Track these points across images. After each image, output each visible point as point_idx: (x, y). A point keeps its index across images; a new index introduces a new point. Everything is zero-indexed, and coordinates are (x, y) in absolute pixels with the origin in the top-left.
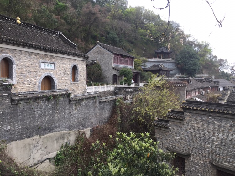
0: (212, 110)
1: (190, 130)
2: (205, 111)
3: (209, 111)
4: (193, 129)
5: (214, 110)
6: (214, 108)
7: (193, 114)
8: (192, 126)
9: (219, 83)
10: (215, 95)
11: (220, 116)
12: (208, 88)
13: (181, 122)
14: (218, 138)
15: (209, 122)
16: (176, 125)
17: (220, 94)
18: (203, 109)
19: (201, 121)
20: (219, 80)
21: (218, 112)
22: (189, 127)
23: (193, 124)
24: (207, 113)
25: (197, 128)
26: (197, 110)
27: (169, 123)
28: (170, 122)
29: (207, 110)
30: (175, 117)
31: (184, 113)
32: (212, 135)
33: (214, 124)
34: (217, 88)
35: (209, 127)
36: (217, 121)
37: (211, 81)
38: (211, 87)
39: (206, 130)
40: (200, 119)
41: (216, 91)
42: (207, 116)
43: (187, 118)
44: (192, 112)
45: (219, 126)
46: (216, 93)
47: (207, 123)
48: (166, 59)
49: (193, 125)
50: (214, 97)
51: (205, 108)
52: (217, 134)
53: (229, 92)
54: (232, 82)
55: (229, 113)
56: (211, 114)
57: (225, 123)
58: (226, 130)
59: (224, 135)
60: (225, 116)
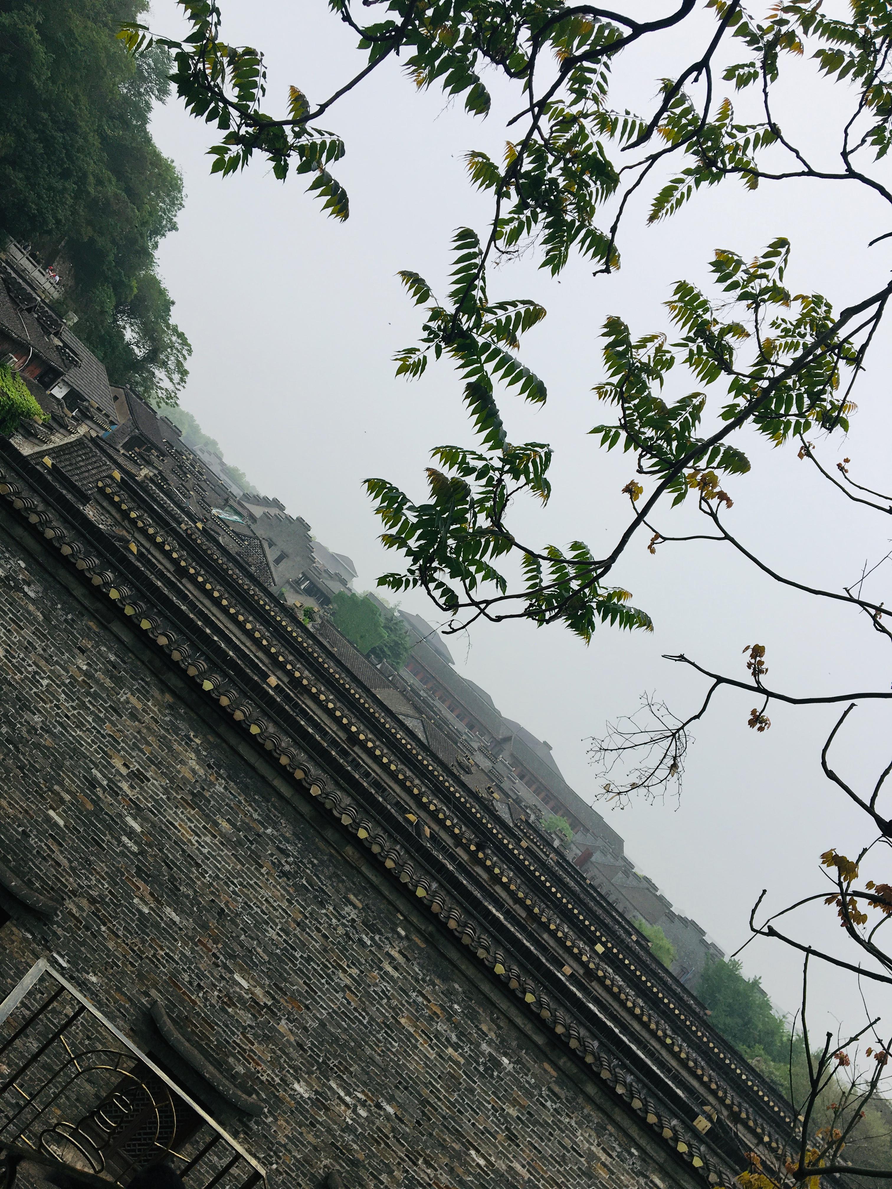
9: (75, 362)
37: (55, 333)
38: (36, 356)
53: (82, 430)
54: (116, 398)
55: (41, 534)
60: (18, 532)
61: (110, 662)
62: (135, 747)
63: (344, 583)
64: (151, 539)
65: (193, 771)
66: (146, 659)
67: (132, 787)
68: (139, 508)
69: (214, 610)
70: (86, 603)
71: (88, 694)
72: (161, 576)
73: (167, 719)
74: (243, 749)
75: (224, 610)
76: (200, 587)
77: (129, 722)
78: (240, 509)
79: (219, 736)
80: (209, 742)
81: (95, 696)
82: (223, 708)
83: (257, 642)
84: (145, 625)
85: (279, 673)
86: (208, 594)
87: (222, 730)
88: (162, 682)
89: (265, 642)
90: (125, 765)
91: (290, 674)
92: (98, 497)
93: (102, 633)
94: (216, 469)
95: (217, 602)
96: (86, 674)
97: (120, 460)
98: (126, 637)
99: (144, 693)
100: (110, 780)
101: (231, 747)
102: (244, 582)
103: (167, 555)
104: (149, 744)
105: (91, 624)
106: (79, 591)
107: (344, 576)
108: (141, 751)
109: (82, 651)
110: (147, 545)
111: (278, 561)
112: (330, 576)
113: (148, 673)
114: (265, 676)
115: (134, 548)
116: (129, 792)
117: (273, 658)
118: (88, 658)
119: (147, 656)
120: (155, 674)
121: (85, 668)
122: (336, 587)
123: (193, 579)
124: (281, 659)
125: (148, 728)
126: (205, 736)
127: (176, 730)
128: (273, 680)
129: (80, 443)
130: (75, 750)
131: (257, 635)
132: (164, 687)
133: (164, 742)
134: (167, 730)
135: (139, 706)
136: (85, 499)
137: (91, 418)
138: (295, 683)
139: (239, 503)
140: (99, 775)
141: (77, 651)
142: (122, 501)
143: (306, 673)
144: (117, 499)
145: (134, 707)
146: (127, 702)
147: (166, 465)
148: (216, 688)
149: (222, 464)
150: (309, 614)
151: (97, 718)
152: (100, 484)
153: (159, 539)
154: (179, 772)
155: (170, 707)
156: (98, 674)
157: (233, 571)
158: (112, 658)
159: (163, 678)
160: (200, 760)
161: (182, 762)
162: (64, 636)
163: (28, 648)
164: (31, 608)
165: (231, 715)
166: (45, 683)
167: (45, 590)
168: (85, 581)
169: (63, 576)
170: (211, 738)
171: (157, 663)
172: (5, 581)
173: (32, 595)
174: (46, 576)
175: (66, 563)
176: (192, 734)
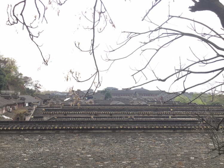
0: (22, 129)
2: (16, 130)
3: (20, 130)
5: (24, 128)
6: (24, 126)
7: (3, 135)
9: (25, 99)
10: (22, 111)
11: (30, 133)
12: (15, 104)
14: (29, 154)
15: (19, 140)
17: (26, 109)
18: (14, 128)
19: (11, 140)
20: (25, 96)
21: (29, 130)
24: (17, 132)
25: (8, 149)
26: (7, 130)
29: (18, 128)
32: (22, 153)
33: (25, 141)
34: (24, 104)
35: (20, 145)
36: (27, 138)
37: (18, 98)
38: (18, 104)
39: (17, 149)
41: (23, 107)
42: (18, 135)
44: (2, 133)
45: (29, 142)
46: (22, 109)
47: (17, 142)
49: (3, 146)
50: (21, 113)
51: (16, 127)
52: (28, 151)
53: (34, 107)
55: (38, 129)
56: (22, 132)
57: (35, 139)
58: (35, 145)
59: (34, 150)
60: (35, 132)
61: (64, 137)
62: (79, 145)
63: (92, 92)
64: (57, 114)
65: (90, 141)
66: (69, 132)
67: (84, 151)
68: (51, 111)
70: (53, 133)
72: (63, 117)
73: (80, 137)
74: (94, 131)
75: (76, 114)
76: (70, 114)
77: (75, 143)
79: (89, 133)
81: (67, 144)
82: (86, 129)
84: (64, 128)
85: (92, 115)
86: (72, 114)
87: (89, 131)
88: (74, 133)
89: (86, 113)
90: (80, 149)
91: (94, 114)
92: (44, 115)
93: (59, 134)
95: (74, 114)
96: (63, 142)
97: (44, 106)
98: (63, 132)
99: (73, 137)
100: (80, 153)
101: (92, 133)
103: (61, 114)
104: (81, 143)
105: (57, 135)
106: (51, 132)
108: (80, 145)
109: (59, 139)
113: (71, 134)
115: (56, 117)
116: (84, 152)
118: (61, 139)
119: (69, 131)
123: (68, 114)
124: (90, 113)
125: (78, 141)
127: (82, 138)
128: (92, 117)
130: (71, 154)
133: (82, 141)
134: (81, 139)
135: (74, 139)
136: (42, 117)
138: (96, 114)
140: (78, 154)
144: (47, 113)
146: (72, 140)
148: (82, 127)
151: (70, 146)
152: (43, 113)
154: (88, 143)
155: (79, 135)
156: (65, 140)
158: (64, 136)
159: (74, 132)
160: (90, 138)
161: (88, 141)
162: (55, 140)
163: (51, 146)
164: (46, 140)
165: (88, 129)
166: (58, 148)
167: (46, 136)
168: (50, 130)
169: (46, 132)
170: (88, 134)
171: (71, 131)
172: (39, 140)
173: (45, 138)
174: (44, 134)
175: (45, 130)
176: (85, 136)
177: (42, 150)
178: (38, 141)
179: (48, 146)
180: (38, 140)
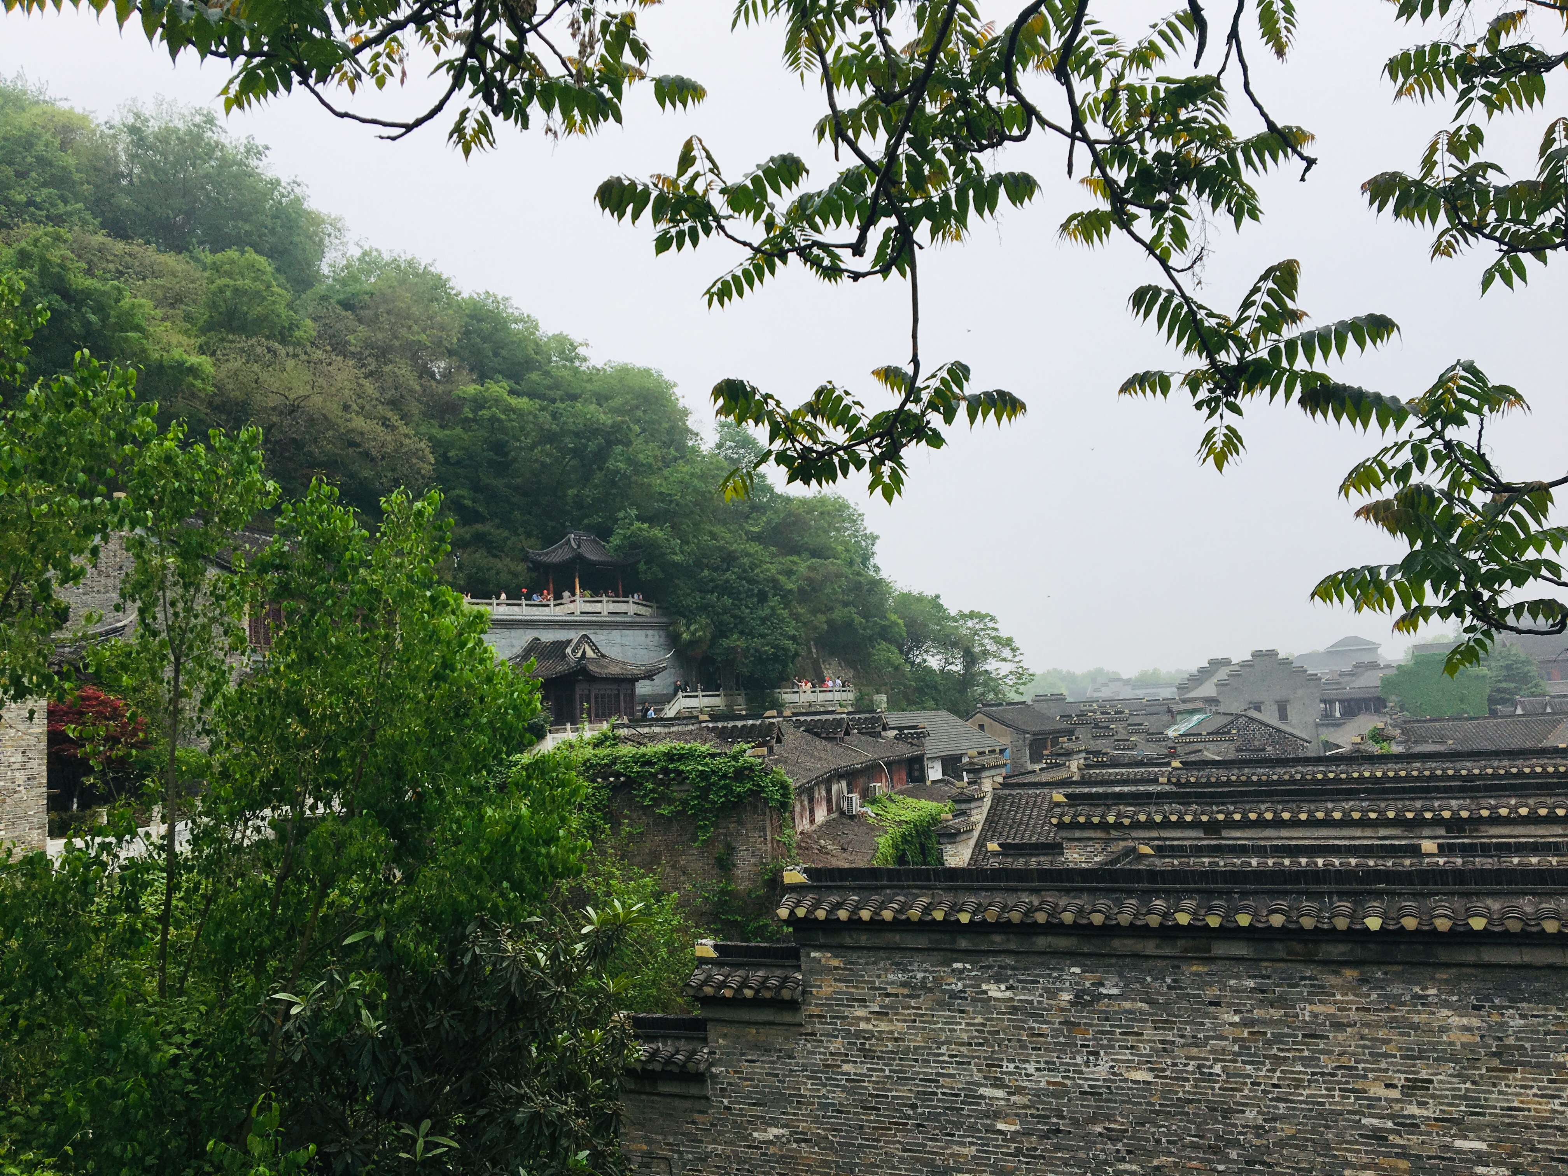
0: (964, 918)
1: (846, 1067)
2: (925, 926)
3: (950, 927)
4: (867, 1054)
5: (974, 913)
6: (972, 901)
7: (854, 957)
8: (858, 1034)
9: (921, 735)
11: (1012, 946)
13: (788, 1018)
14: (1021, 1091)
15: (953, 995)
16: (756, 1047)
17: (938, 800)
18: (915, 913)
19: (906, 991)
20: (919, 719)
21: (1004, 926)
22: (837, 1045)
23: (860, 1019)
24: (937, 936)
25: (890, 1046)
26: (876, 925)
27: (711, 1036)
28: (712, 1032)
29: (939, 915)
30: (748, 993)
31: (798, 958)
32: (978, 1077)
33: (986, 1000)
34: (917, 766)
35: (961, 1030)
36: (998, 981)
38: (889, 764)
39: (944, 1050)
40: (904, 985)
42: (938, 956)
43: (827, 988)
44: (848, 941)
45: (1014, 1010)
46: (913, 795)
47: (941, 1004)
48: (605, 607)
49: (863, 1026)
51: (927, 910)
52: (1011, 1066)
53: (987, 786)
54: (981, 727)
55: (1062, 924)
56: (963, 944)
57: (1047, 990)
58: (1056, 1033)
59: (1051, 1068)
60: (1042, 942)
61: (1253, 990)
62: (1376, 1057)
63: (1373, 666)
64: (1149, 824)
65: (1468, 1029)
66: (1282, 954)
67: (1422, 1104)
68: (1108, 807)
69: (1285, 833)
70: (1167, 951)
71: (1269, 1043)
72: (1199, 851)
73: (1374, 996)
74: (1492, 956)
75: (1295, 823)
76: (1246, 824)
77: (1340, 1037)
78: (1190, 706)
79: (1448, 965)
80: (1446, 982)
81: (1278, 1039)
82: (1417, 932)
83: (1364, 823)
84: (1244, 920)
85: (1426, 832)
86: (1261, 823)
87: (1444, 955)
88: (1325, 963)
89: (1373, 815)
90: (1388, 1086)
91: (1437, 822)
92: (1064, 834)
93: (1214, 967)
94: (1127, 693)
95: (1278, 823)
96: (1244, 1024)
97: (1045, 777)
98: (1241, 950)
99: (1321, 992)
100: (1390, 1117)
101: (1476, 965)
102: (1277, 774)
103: (1181, 824)
104: (1387, 1042)
105: (1194, 968)
106: (1150, 947)
107: (1366, 659)
108: (1386, 1055)
109: (1217, 1004)
110: (1154, 834)
111: (1283, 715)
112: (1351, 674)
113: (1300, 967)
114: (1415, 851)
115: (1146, 850)
116: (1425, 1113)
117: (1399, 822)
118: (1230, 1005)
119: (1279, 950)
120: (1308, 961)
121: (1237, 1019)
122: (1371, 681)
123: (1230, 824)
124: (1410, 815)
125: (1367, 1025)
126: (1433, 978)
127: (1398, 1001)
128: (1429, 846)
129: (997, 800)
130: (1321, 1115)
131: (1356, 815)
132: (1335, 965)
133: (1401, 1025)
134: (1388, 1009)
135: (1332, 1010)
136: (1055, 848)
137: (984, 768)
138: (1455, 825)
139: (1184, 701)
140: (1375, 1121)
141: (1212, 1009)
142: (1088, 817)
143: (1454, 803)
144: (1082, 819)
145: (1327, 1016)
146: (1315, 1016)
147: (1084, 739)
148: (1385, 916)
149: (1127, 682)
150: (1378, 736)
151: (1306, 1062)
152: (1054, 821)
153: (1158, 818)
154: (1451, 1044)
155: (1363, 981)
156: (1257, 1013)
157: (1259, 774)
158: (1251, 983)
159: (1320, 956)
160: (1460, 1009)
161: (1443, 1030)
162: (1184, 1004)
163: (1166, 1048)
164: (1127, 1005)
165: (1434, 932)
166: (1217, 1069)
167: (1121, 976)
168: (1144, 932)
169: (1120, 945)
170: (1442, 975)
171: (1298, 947)
172: (1078, 1002)
173: (1115, 991)
174: (1108, 961)
175: (1110, 930)
176: (1417, 989)
177: (1101, 1071)
178: (1073, 1004)
179: (1145, 1049)
180: (1066, 997)
